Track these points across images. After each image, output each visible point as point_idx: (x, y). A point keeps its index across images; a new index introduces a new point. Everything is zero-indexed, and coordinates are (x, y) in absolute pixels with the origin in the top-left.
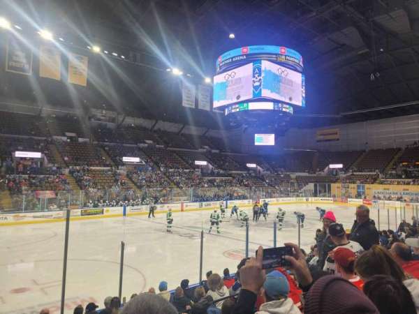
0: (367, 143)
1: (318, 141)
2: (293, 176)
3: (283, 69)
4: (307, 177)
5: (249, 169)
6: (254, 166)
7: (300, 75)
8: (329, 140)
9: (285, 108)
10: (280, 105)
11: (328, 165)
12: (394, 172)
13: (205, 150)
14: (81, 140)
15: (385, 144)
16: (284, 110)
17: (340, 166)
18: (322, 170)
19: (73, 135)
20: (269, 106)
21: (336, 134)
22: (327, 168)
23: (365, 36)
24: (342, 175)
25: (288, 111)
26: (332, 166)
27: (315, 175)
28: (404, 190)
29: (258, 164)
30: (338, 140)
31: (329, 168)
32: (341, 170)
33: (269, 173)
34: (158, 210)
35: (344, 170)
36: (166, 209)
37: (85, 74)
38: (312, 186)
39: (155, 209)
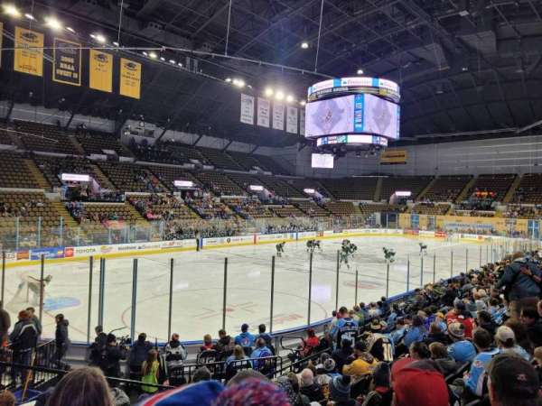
0: (437, 169)
1: (382, 164)
2: (355, 203)
4: (371, 205)
5: (307, 195)
8: (396, 163)
9: (382, 141)
10: (378, 138)
11: (394, 192)
12: (466, 202)
13: (256, 172)
14: (122, 159)
15: (457, 170)
17: (408, 194)
18: (387, 197)
19: (112, 152)
20: (368, 140)
21: (403, 156)
22: (393, 196)
23: (447, 51)
24: (410, 204)
25: (383, 144)
26: (399, 194)
27: (380, 203)
28: (478, 222)
29: (316, 189)
30: (405, 163)
31: (395, 196)
32: (409, 198)
33: (328, 199)
34: (232, 242)
35: (412, 198)
36: (240, 242)
37: (138, 84)
38: (378, 215)
39: (229, 241)
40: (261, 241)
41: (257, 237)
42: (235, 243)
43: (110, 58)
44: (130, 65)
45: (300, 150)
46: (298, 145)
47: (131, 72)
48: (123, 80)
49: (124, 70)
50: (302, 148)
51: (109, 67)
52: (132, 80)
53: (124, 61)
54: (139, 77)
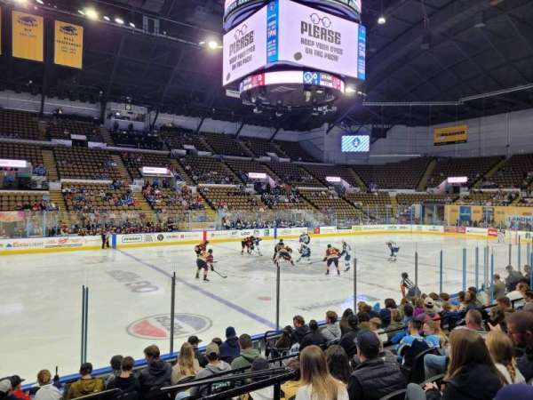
0: (508, 146)
1: (436, 144)
2: (393, 193)
3: (322, 14)
4: (412, 195)
6: (336, 179)
7: (356, 25)
8: (453, 143)
9: (323, 80)
10: (315, 76)
11: (446, 178)
13: (269, 159)
14: (91, 145)
16: (322, 83)
17: (464, 179)
18: (436, 184)
20: (296, 77)
21: (463, 132)
22: (444, 183)
25: (330, 85)
26: (451, 180)
27: (425, 193)
29: (342, 177)
30: (466, 141)
31: (447, 183)
32: (464, 185)
33: (358, 189)
34: (165, 240)
35: (468, 185)
36: (179, 239)
37: (79, 51)
38: (417, 207)
39: (161, 238)
40: (213, 239)
41: (209, 234)
42: (171, 240)
43: (40, 21)
44: (68, 29)
45: (328, 132)
46: (326, 126)
47: (68, 36)
48: (57, 47)
49: (59, 35)
50: (330, 128)
51: (38, 31)
52: (69, 46)
53: (58, 25)
54: (81, 42)
